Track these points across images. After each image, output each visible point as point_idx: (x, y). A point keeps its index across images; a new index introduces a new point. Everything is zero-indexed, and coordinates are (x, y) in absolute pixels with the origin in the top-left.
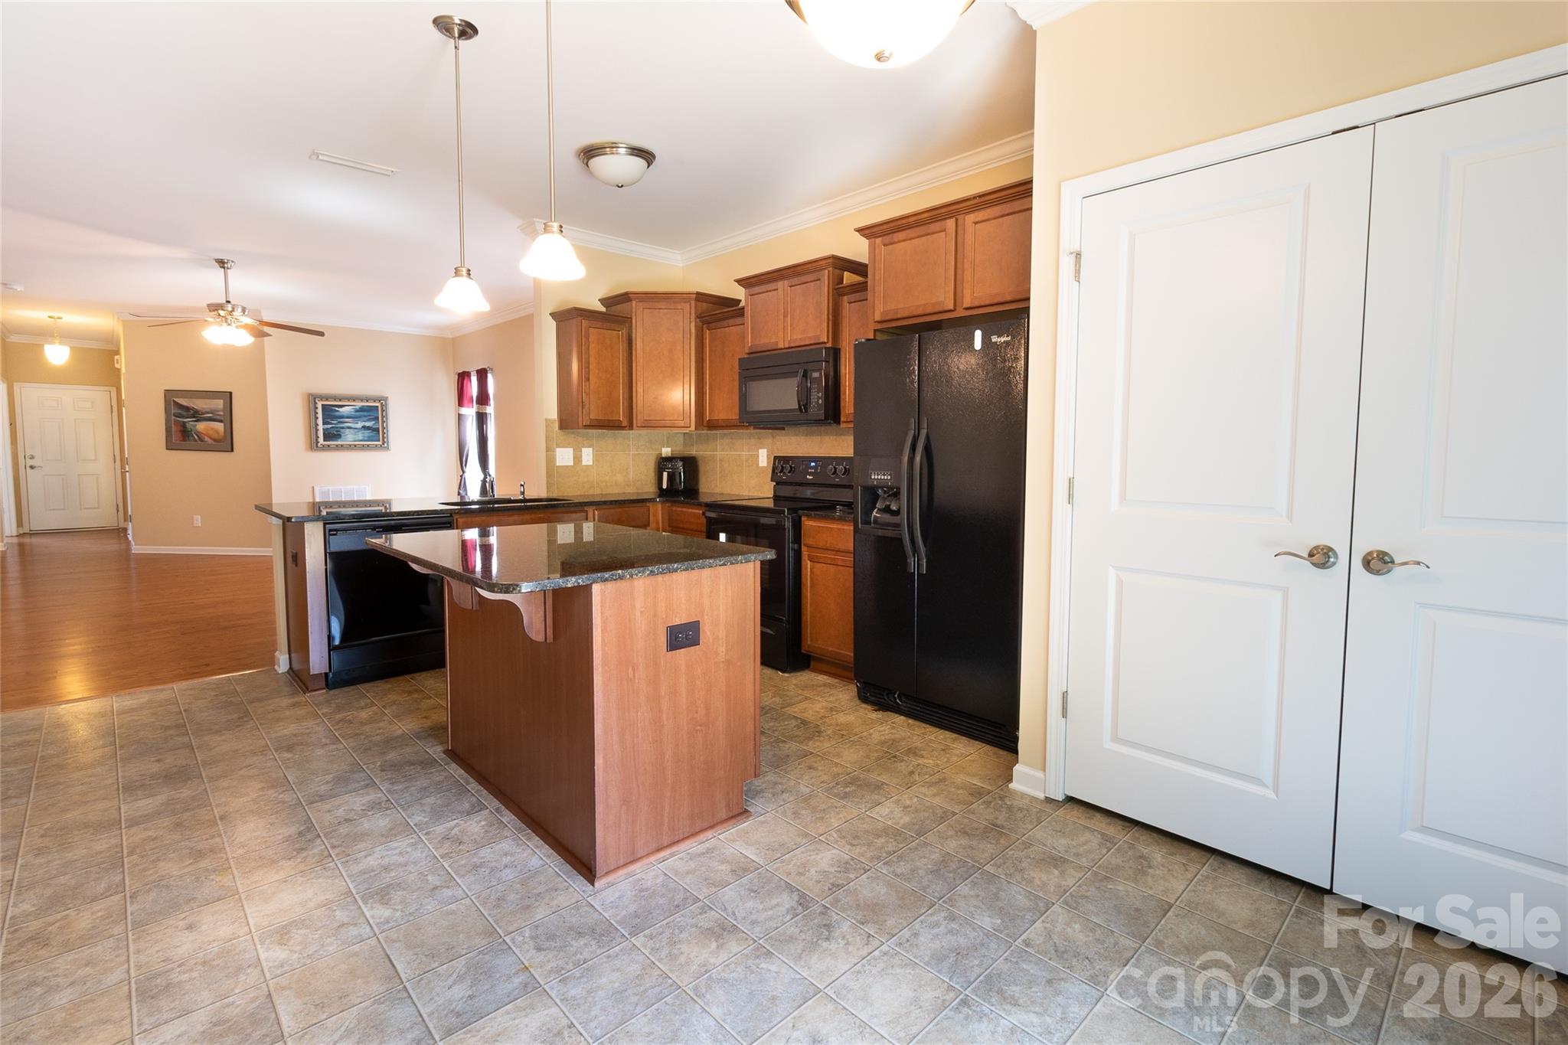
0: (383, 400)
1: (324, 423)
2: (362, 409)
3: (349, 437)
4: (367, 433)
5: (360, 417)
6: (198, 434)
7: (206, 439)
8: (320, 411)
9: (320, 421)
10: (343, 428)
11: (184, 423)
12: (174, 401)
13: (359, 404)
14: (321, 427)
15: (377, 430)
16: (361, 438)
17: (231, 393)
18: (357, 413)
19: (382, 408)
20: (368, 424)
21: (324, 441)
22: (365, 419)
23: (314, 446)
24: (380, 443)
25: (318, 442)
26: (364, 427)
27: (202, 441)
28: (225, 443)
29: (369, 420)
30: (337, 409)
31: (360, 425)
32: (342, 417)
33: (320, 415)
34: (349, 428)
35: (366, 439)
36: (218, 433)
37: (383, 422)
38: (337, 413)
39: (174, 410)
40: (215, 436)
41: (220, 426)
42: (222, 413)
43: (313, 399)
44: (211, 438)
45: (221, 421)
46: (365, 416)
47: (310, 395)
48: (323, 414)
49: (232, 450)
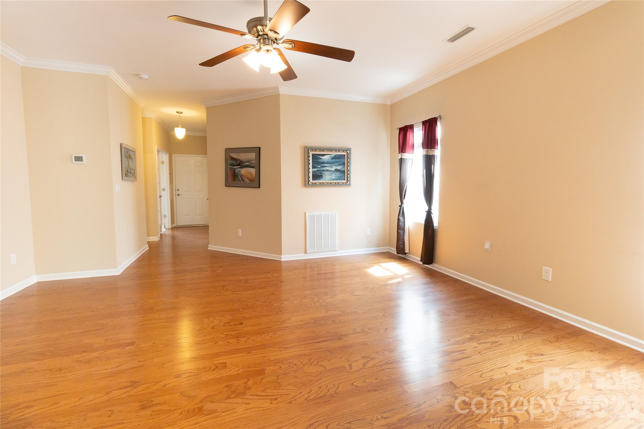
0: (348, 150)
1: (313, 167)
2: (336, 157)
3: (327, 177)
4: (338, 174)
5: (334, 163)
6: (241, 176)
7: (246, 180)
8: (311, 158)
9: (311, 166)
10: (324, 171)
11: (234, 169)
12: (229, 155)
13: (334, 153)
14: (311, 170)
15: (344, 172)
16: (334, 178)
17: (260, 148)
18: (332, 160)
19: (347, 156)
20: (339, 168)
21: (313, 180)
22: (337, 164)
23: (306, 183)
24: (345, 181)
25: (309, 181)
26: (336, 170)
27: (243, 181)
28: (255, 183)
29: (339, 165)
30: (321, 157)
31: (333, 169)
32: (323, 163)
33: (311, 162)
34: (328, 171)
35: (337, 178)
36: (252, 175)
37: (348, 166)
38: (321, 160)
39: (230, 162)
40: (249, 176)
41: (253, 171)
42: (254, 162)
43: (307, 150)
44: (248, 179)
45: (253, 167)
46: (337, 162)
47: (305, 147)
48: (313, 161)
49: (259, 187)
